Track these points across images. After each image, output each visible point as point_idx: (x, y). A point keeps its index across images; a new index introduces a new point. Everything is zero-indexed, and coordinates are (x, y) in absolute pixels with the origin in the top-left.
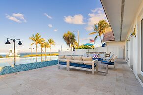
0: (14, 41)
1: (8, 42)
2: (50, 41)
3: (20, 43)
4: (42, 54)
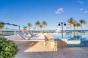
0: (62, 23)
1: (59, 25)
2: (82, 22)
3: (65, 25)
4: (74, 31)
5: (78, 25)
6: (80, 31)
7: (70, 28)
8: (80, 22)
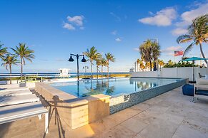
0: (78, 56)
1: (71, 60)
2: (109, 57)
3: (84, 60)
4: (97, 74)
5: (104, 63)
6: (105, 75)
7: (90, 68)
8: (107, 57)
